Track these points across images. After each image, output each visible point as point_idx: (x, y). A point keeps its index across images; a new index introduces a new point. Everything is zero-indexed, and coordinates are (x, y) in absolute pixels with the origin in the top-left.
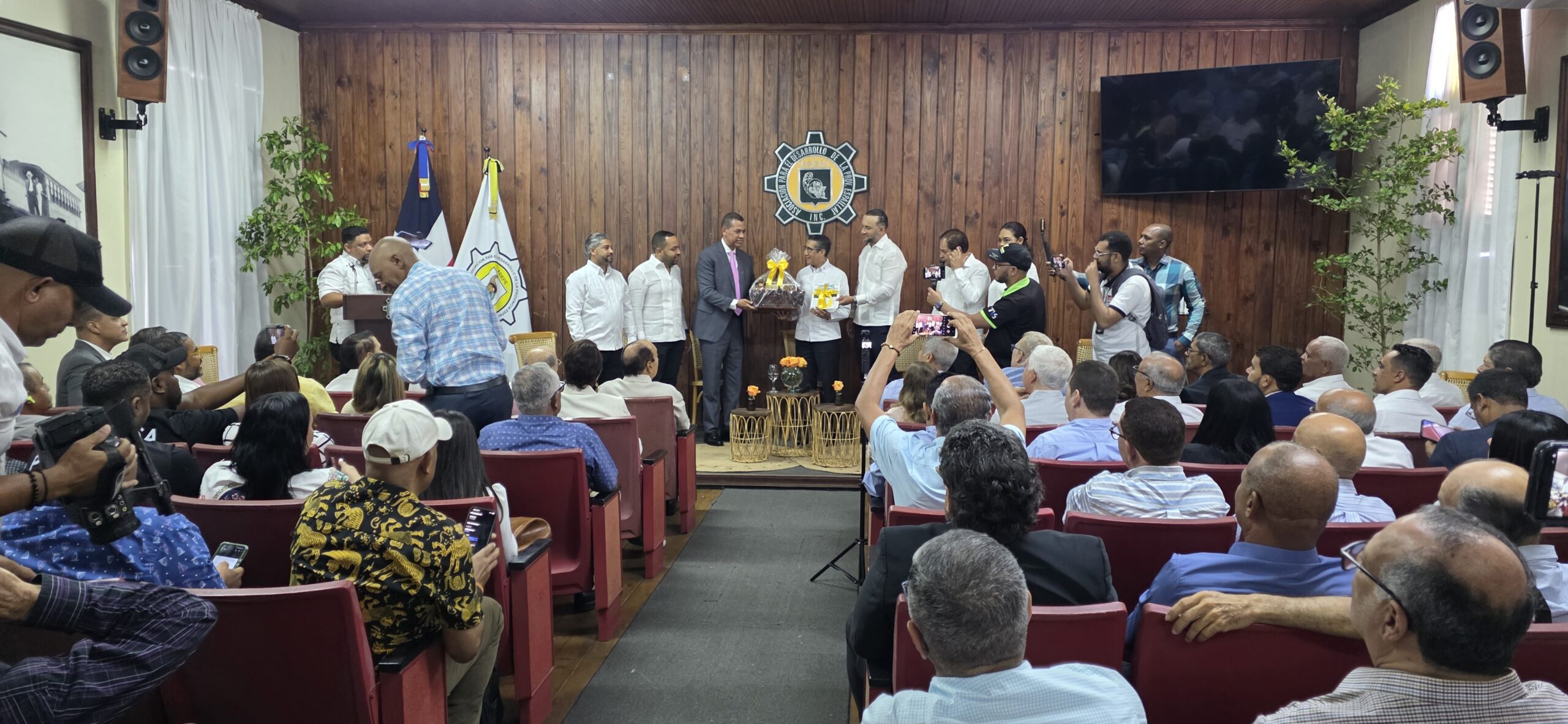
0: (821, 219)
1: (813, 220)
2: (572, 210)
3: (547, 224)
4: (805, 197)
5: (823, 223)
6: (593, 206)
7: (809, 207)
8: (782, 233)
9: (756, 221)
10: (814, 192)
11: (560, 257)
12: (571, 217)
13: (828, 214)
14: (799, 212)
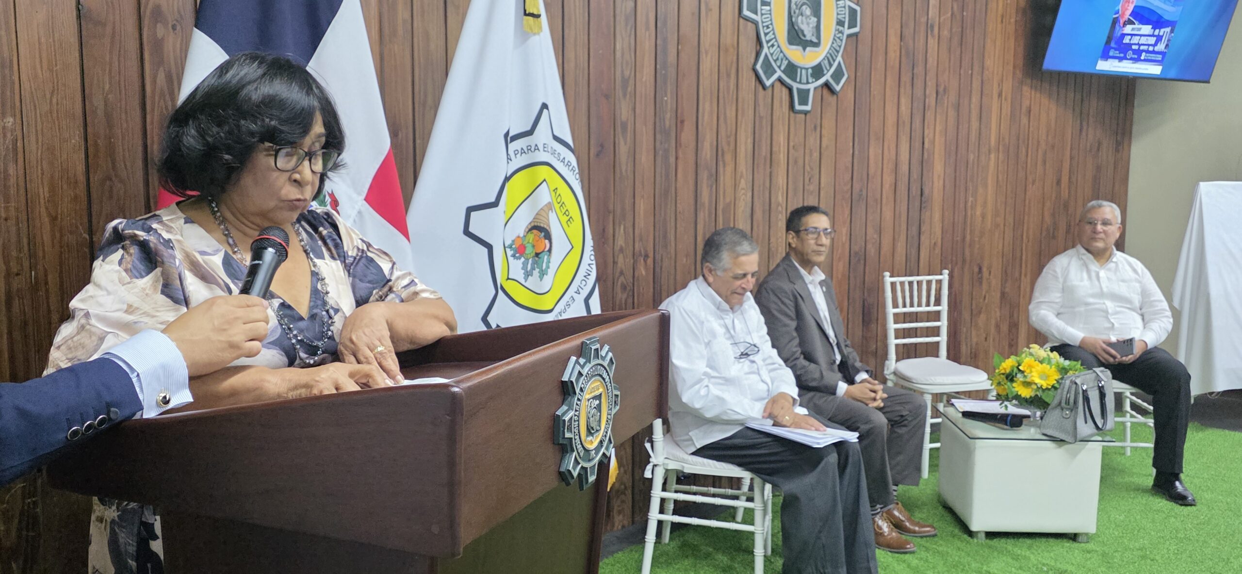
0: (810, 80)
1: (800, 82)
4: (796, 37)
5: (811, 87)
7: (795, 54)
8: (761, 102)
9: (728, 75)
10: (804, 27)
13: (818, 71)
14: (785, 63)
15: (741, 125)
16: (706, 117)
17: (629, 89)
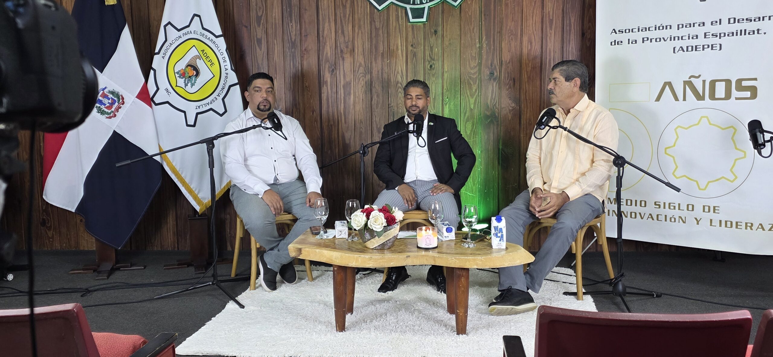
0: (424, 1)
15: (358, 35)
16: (326, 32)
17: (262, 22)
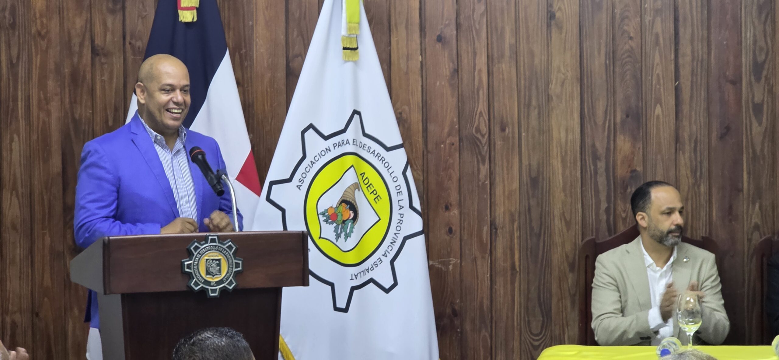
2: (509, 39)
3: (456, 71)
6: (554, 30)
11: (484, 140)
12: (507, 53)
